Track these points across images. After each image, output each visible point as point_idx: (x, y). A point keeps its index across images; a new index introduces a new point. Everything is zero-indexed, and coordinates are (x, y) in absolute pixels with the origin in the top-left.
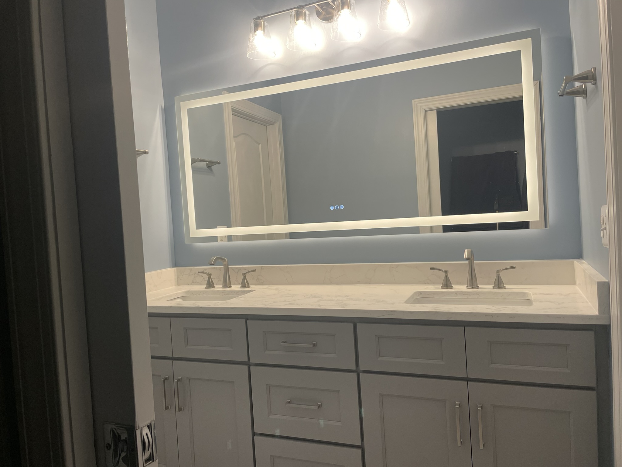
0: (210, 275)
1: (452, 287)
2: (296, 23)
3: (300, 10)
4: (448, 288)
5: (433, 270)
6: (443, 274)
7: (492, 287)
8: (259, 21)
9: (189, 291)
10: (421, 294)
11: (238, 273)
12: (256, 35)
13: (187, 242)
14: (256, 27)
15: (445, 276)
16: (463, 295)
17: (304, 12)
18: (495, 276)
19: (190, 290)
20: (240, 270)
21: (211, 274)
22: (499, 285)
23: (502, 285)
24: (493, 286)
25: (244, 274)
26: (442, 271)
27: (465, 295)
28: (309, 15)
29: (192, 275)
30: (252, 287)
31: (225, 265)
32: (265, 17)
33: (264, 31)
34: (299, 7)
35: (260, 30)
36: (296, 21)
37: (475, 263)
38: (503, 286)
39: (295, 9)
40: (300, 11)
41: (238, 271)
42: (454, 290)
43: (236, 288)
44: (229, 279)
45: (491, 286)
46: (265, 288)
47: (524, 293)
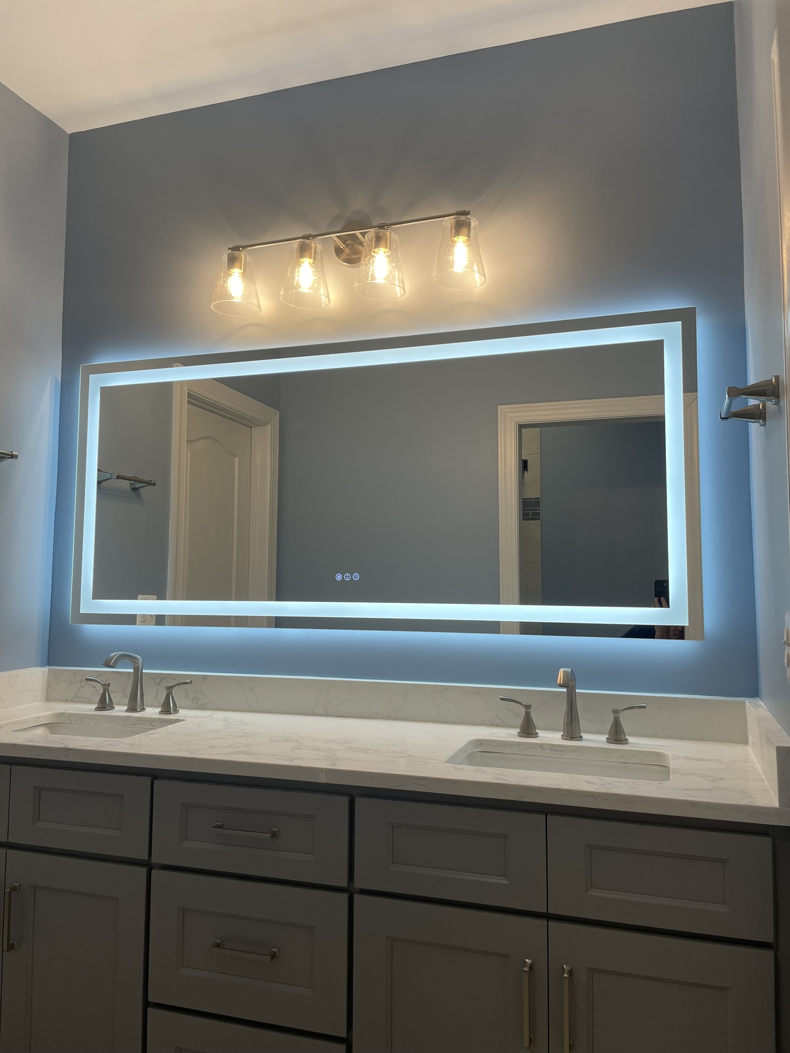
0: (106, 687)
1: (535, 735)
2: (298, 261)
3: (307, 241)
4: (530, 736)
5: (506, 702)
6: (523, 711)
7: (606, 740)
8: (237, 253)
9: (63, 713)
10: (481, 744)
12: (230, 275)
14: (232, 261)
15: (526, 714)
16: (554, 750)
17: (313, 245)
18: (611, 718)
19: (67, 712)
21: (109, 684)
22: (617, 735)
23: (622, 737)
24: (607, 738)
25: (170, 689)
26: (521, 704)
27: (556, 751)
28: (321, 251)
29: (76, 682)
30: (182, 713)
31: (136, 669)
32: (249, 248)
33: (245, 270)
34: (307, 237)
35: (238, 268)
36: (299, 259)
37: (578, 693)
38: (624, 739)
39: (300, 240)
40: (308, 244)
42: (539, 740)
43: (152, 712)
44: (142, 695)
45: (604, 738)
46: (205, 717)
47: (658, 755)
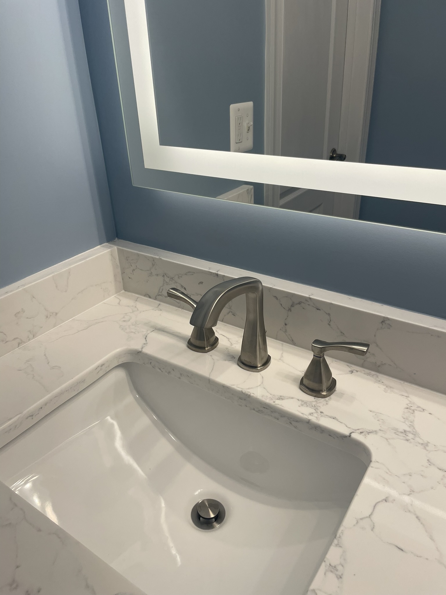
11: (290, 310)
13: (136, 182)
41: (292, 306)
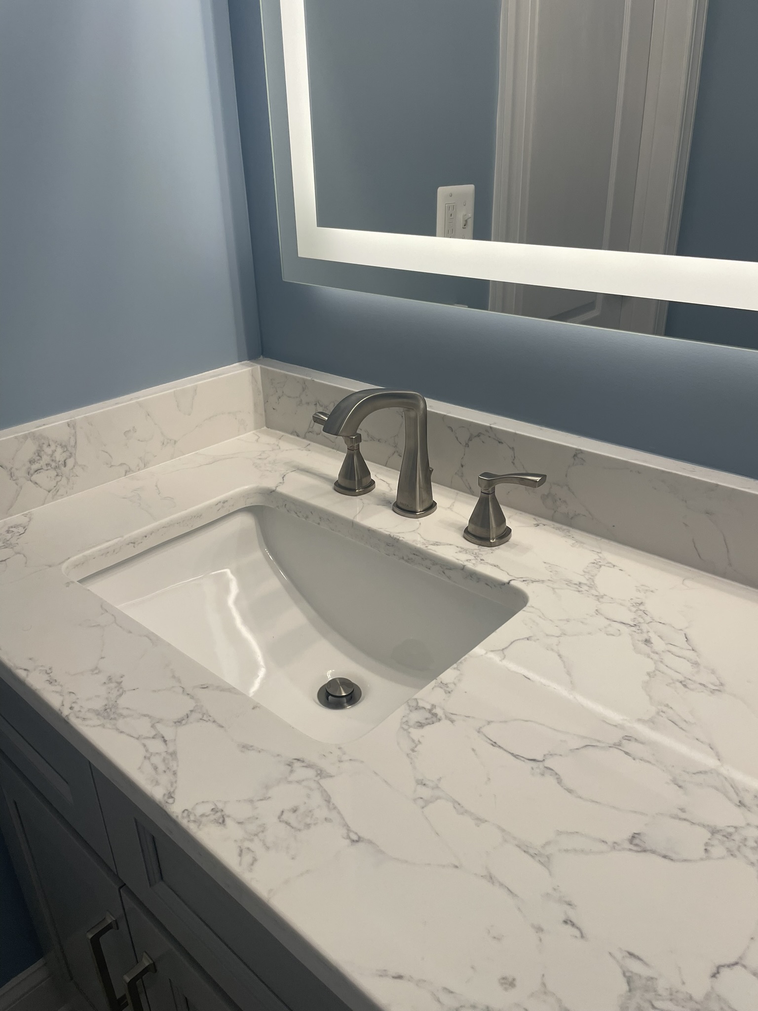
0: (354, 443)
11: (467, 445)
13: (288, 275)
20: (478, 436)
41: (470, 439)
